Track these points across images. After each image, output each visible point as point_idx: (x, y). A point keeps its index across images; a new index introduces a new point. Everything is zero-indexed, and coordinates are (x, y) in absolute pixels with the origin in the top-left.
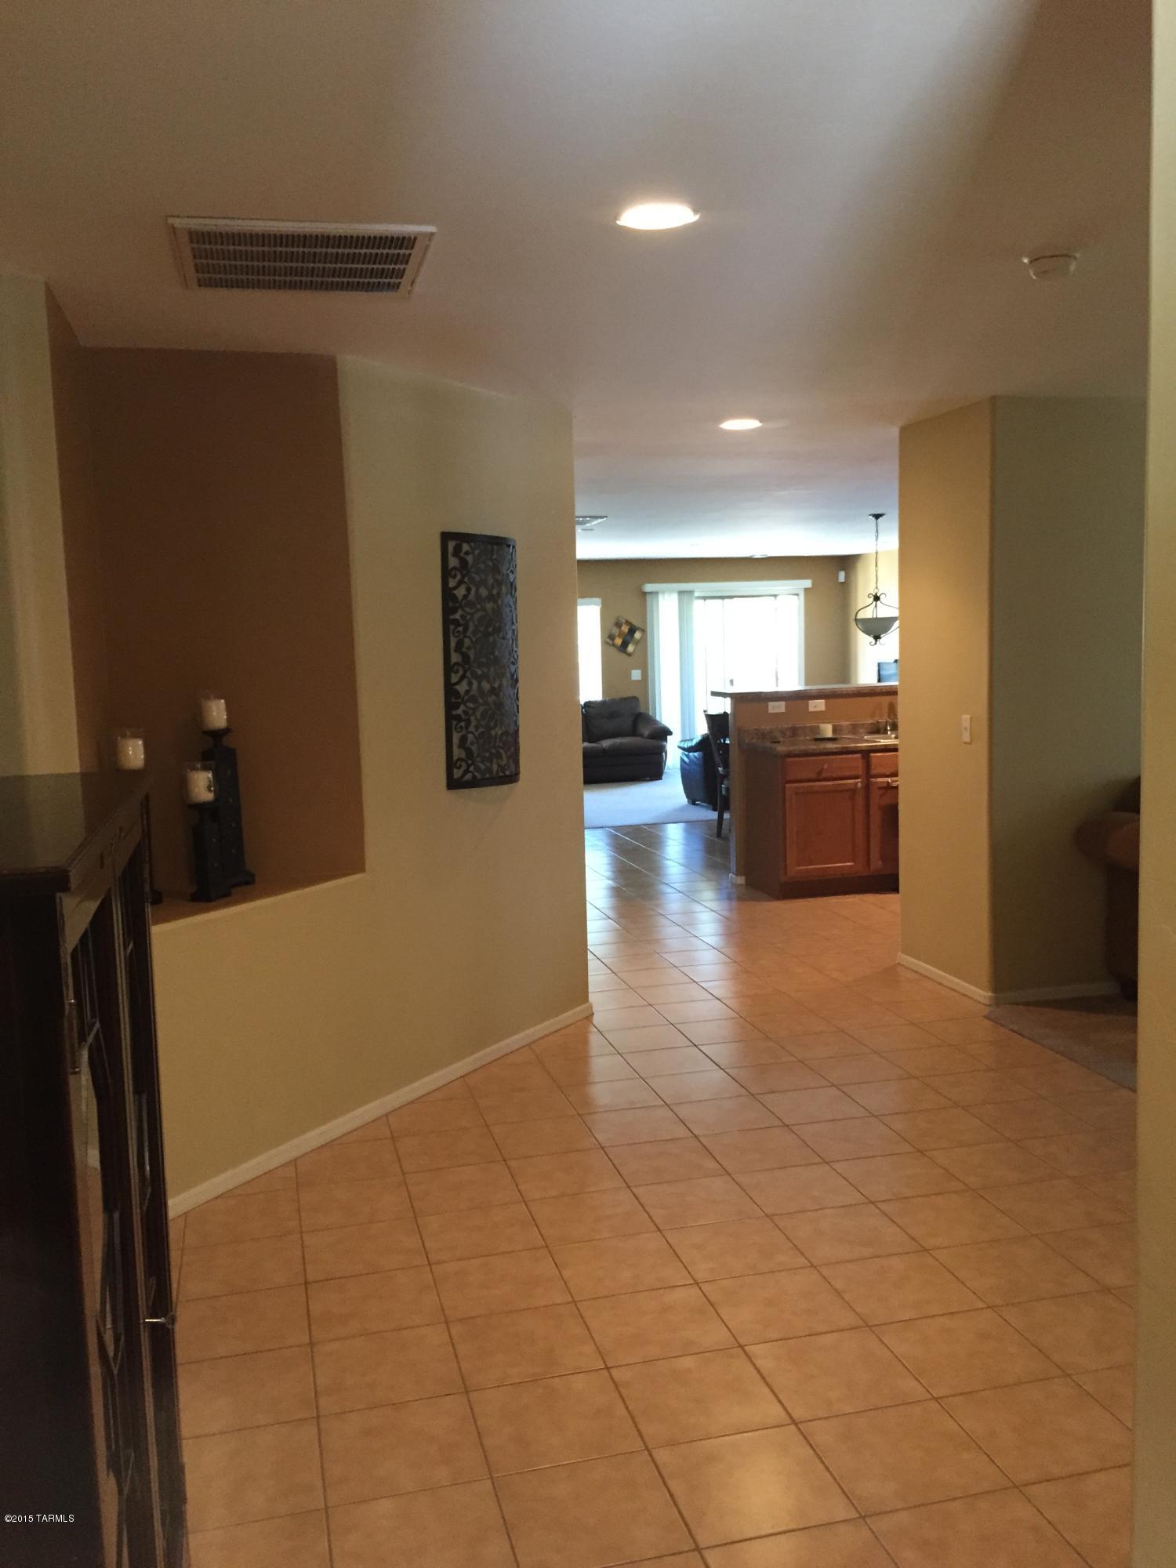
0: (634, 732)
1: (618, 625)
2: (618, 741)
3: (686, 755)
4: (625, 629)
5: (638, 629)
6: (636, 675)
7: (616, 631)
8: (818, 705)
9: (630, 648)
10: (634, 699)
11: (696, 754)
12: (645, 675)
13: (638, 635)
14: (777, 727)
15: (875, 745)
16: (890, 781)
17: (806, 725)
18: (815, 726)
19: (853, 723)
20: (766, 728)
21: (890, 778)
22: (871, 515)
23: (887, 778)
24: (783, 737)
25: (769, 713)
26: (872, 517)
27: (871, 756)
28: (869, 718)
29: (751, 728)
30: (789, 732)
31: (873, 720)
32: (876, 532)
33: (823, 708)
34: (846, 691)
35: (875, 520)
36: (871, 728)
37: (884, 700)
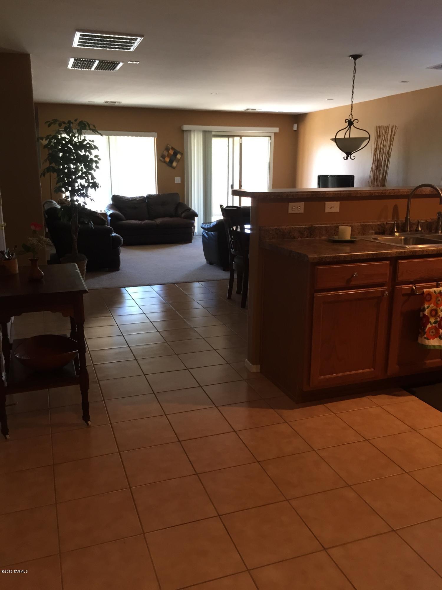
0: (175, 215)
1: (167, 149)
2: (166, 219)
3: (206, 232)
4: (171, 152)
5: (179, 152)
6: (178, 180)
7: (166, 153)
8: (333, 207)
9: (174, 164)
10: (176, 194)
11: (212, 233)
12: (183, 180)
13: (179, 156)
14: (296, 227)
15: (404, 251)
16: (414, 288)
17: (322, 225)
18: (331, 226)
19: (363, 224)
20: (286, 229)
21: (414, 285)
22: (350, 56)
23: (412, 285)
24: (301, 237)
25: (290, 214)
26: (351, 58)
27: (398, 263)
28: (376, 220)
29: (271, 228)
30: (306, 232)
31: (380, 221)
32: (354, 69)
33: (338, 210)
34: (360, 193)
35: (354, 61)
36: (379, 229)
37: (390, 203)
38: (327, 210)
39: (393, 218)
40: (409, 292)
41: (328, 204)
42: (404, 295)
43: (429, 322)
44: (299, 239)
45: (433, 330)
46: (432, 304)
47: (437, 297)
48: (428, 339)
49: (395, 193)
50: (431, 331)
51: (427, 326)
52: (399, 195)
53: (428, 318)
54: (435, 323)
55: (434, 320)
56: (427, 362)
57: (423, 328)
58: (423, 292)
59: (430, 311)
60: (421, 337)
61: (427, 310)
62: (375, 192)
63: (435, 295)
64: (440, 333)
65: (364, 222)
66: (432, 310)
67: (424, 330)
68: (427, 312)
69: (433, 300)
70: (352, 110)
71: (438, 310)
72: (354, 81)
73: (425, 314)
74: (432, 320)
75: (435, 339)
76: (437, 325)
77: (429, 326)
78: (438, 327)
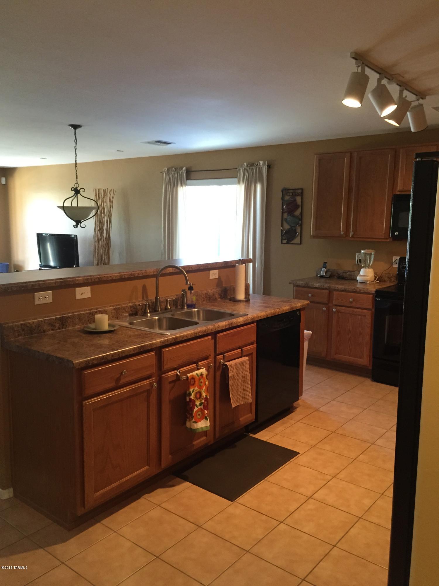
8: (84, 293)
14: (45, 320)
15: (167, 339)
16: (179, 374)
17: (75, 314)
18: (83, 314)
19: (116, 307)
20: (33, 322)
21: (178, 371)
22: (70, 125)
23: (176, 371)
24: (52, 330)
25: (36, 305)
26: (70, 127)
27: (163, 352)
28: (128, 302)
29: (16, 324)
30: (58, 323)
31: (132, 303)
32: (75, 139)
33: (89, 295)
34: (111, 277)
35: (74, 130)
36: (131, 311)
37: (139, 283)
38: (78, 297)
39: (143, 298)
40: (175, 378)
41: (79, 290)
42: (170, 383)
43: (195, 405)
44: (51, 332)
45: (200, 413)
46: (196, 387)
47: (200, 379)
48: (196, 422)
49: (143, 274)
50: (198, 414)
51: (194, 410)
52: (146, 275)
53: (194, 402)
54: (200, 405)
55: (199, 403)
56: (195, 443)
57: (190, 412)
58: (188, 377)
59: (195, 395)
60: (190, 421)
61: (192, 394)
62: (125, 275)
63: (198, 377)
64: (205, 414)
65: (117, 305)
66: (196, 394)
67: (192, 414)
68: (192, 397)
69: (197, 382)
70: (77, 178)
71: (202, 392)
72: (77, 150)
73: (191, 399)
74: (198, 403)
75: (202, 420)
76: (202, 407)
77: (196, 409)
78: (203, 409)
